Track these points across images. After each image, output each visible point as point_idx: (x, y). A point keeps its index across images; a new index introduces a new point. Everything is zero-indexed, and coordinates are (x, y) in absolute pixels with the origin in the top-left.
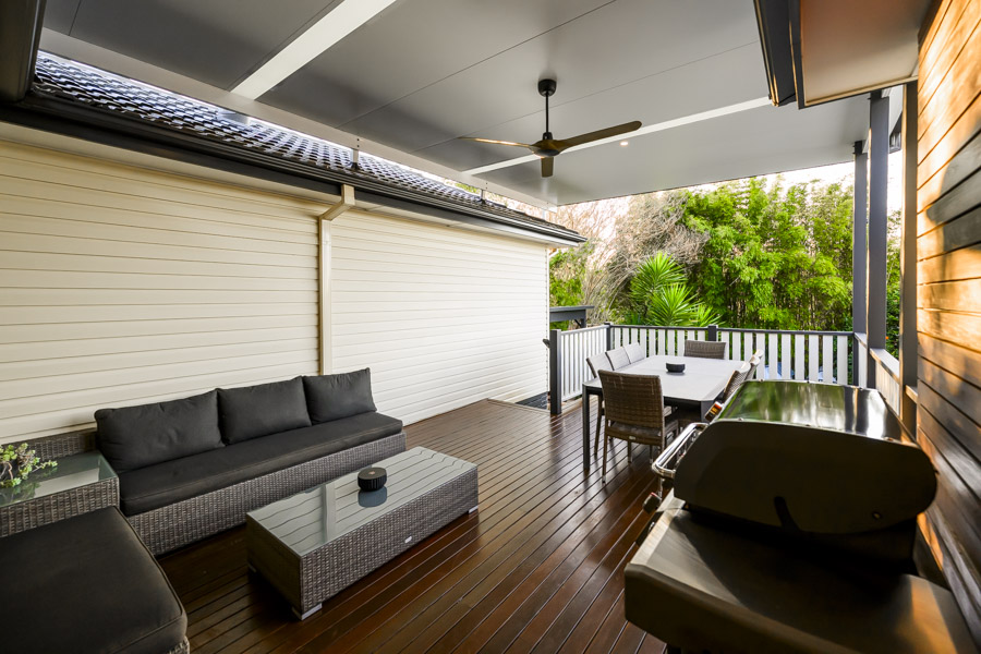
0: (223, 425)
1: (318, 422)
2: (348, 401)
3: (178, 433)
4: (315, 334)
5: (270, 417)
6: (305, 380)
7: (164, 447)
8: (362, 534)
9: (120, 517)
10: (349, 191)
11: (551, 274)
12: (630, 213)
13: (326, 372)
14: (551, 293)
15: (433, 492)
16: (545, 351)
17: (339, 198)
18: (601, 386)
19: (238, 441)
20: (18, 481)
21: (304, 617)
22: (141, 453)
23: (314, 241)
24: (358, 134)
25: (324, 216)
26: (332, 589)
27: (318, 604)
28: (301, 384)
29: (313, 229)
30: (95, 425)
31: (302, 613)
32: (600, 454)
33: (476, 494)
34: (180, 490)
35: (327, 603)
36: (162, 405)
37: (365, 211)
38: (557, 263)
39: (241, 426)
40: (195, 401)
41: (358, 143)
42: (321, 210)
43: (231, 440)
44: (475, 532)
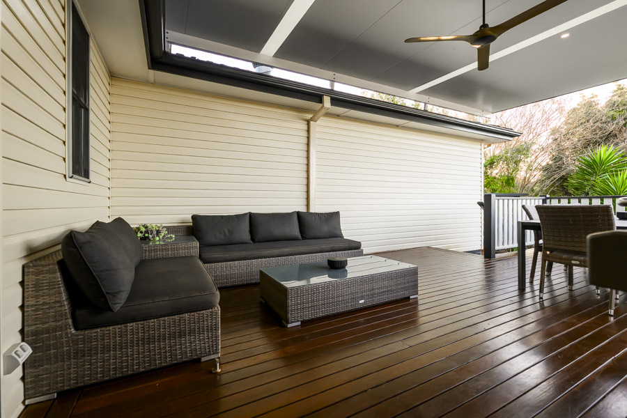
0: (252, 231)
1: (306, 238)
2: (325, 229)
3: (229, 231)
4: (305, 189)
5: (278, 231)
6: (298, 214)
7: (222, 237)
8: (328, 287)
9: (200, 263)
10: (327, 100)
11: (485, 173)
12: (566, 123)
13: (312, 210)
14: (485, 186)
15: (381, 274)
16: (480, 212)
17: (321, 105)
18: (539, 222)
19: (260, 242)
20: (157, 238)
21: (289, 326)
22: (211, 237)
23: (305, 134)
24: (334, 71)
25: (312, 119)
26: (309, 315)
27: (298, 321)
28: (296, 216)
29: (305, 127)
30: (191, 224)
31: (288, 323)
32: (537, 282)
33: (416, 286)
34: (227, 255)
35: (304, 323)
36: (222, 217)
37: (338, 116)
38: (491, 164)
39: (261, 233)
40: (238, 217)
41: (334, 76)
42: (309, 116)
43: (256, 240)
44: (415, 309)
